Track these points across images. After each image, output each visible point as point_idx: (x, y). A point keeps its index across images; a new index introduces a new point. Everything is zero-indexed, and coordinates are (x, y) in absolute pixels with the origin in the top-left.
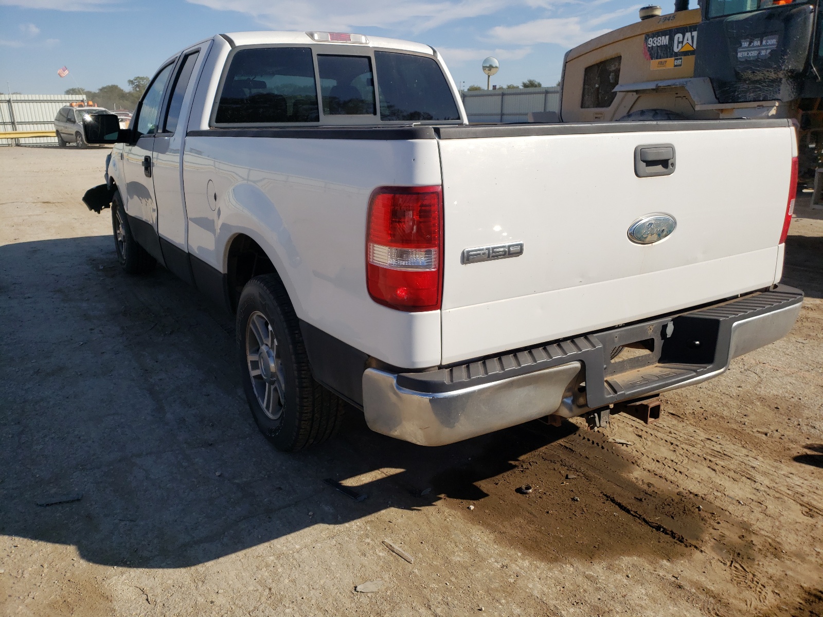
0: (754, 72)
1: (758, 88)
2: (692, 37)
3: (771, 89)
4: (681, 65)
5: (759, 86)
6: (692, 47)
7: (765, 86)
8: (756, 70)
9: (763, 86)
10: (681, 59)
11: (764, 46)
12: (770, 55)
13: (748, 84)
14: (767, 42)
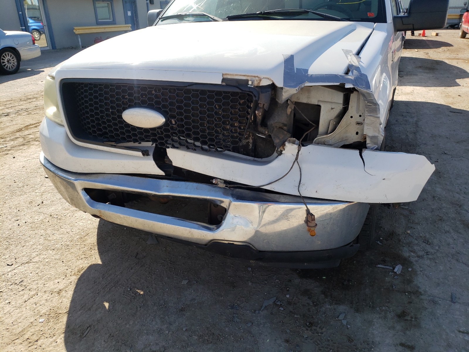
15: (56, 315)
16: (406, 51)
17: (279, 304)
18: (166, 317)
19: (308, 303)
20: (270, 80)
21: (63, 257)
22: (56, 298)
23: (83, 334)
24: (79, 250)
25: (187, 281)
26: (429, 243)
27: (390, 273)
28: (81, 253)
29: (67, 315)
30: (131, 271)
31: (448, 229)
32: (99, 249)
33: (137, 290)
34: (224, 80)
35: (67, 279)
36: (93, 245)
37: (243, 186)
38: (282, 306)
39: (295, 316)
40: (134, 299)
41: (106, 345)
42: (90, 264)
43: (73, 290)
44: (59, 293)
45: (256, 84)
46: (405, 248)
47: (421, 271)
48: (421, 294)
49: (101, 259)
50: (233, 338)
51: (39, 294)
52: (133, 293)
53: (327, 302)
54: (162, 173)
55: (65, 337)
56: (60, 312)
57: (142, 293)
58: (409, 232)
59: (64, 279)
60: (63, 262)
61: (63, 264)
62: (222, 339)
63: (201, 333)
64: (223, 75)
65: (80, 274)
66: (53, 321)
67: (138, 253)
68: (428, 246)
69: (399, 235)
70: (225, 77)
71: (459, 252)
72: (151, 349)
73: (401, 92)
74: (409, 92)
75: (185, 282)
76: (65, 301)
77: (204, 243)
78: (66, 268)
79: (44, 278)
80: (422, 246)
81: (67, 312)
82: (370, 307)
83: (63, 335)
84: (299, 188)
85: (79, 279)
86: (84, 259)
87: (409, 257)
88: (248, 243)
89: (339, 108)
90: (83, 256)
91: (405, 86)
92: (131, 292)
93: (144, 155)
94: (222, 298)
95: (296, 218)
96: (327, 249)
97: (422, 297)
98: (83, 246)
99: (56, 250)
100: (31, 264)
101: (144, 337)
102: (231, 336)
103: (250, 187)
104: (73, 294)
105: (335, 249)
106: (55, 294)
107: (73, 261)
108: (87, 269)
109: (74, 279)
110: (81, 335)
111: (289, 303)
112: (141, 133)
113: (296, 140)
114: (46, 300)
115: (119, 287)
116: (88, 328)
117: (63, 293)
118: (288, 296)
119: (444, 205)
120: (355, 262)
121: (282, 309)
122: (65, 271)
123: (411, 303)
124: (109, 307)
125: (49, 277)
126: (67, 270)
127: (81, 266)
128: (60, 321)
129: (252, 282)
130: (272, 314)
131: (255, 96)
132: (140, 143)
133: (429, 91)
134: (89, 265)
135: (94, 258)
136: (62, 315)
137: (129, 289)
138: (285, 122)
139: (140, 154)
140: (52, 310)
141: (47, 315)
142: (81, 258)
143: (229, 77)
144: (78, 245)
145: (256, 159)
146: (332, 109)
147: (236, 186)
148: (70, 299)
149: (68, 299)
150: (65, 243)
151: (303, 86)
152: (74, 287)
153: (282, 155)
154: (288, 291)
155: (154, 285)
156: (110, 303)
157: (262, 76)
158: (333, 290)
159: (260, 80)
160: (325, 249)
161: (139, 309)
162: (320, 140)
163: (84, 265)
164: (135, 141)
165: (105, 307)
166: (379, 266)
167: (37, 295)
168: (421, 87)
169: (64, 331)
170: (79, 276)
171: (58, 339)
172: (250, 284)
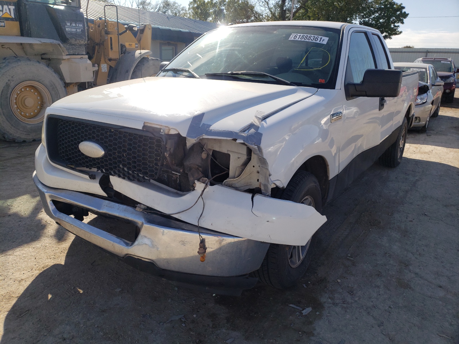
0: (76, 40)
1: (74, 48)
2: (9, 9)
3: (80, 49)
4: (4, 26)
5: (74, 47)
6: (11, 15)
7: (77, 48)
8: (77, 39)
9: (76, 47)
10: (4, 22)
11: (77, 27)
12: (81, 32)
13: (69, 45)
14: (78, 25)
15: (10, 297)
16: (451, 110)
17: (184, 321)
18: (89, 314)
19: (208, 325)
20: (176, 130)
21: (38, 254)
22: (16, 285)
23: (20, 315)
24: (52, 252)
25: (120, 290)
26: (352, 294)
27: (297, 313)
28: (53, 254)
29: (17, 299)
30: (82, 274)
31: (379, 284)
32: (67, 253)
33: (78, 289)
34: (144, 126)
35: (32, 272)
36: (65, 249)
37: (158, 213)
38: (185, 323)
39: (191, 333)
40: (73, 295)
41: (32, 326)
42: (55, 263)
43: (31, 281)
44: (20, 282)
45: (166, 132)
46: (326, 294)
47: (327, 316)
48: (313, 335)
49: (66, 261)
50: (130, 340)
51: (5, 280)
52: (74, 291)
53: (226, 327)
54: (104, 194)
55: (8, 314)
56: (13, 296)
57: (81, 292)
58: (339, 281)
59: (29, 272)
60: (36, 258)
61: (35, 261)
62: (121, 339)
63: (108, 331)
64: (144, 123)
65: (43, 270)
66: (5, 302)
67: (95, 261)
68: (349, 296)
69: (329, 282)
70: (146, 124)
71: (375, 306)
72: (62, 336)
73: (419, 150)
74: (427, 151)
75: (118, 290)
76: (21, 289)
77: (122, 256)
78: (35, 263)
79: (16, 268)
80: (344, 295)
81: (18, 297)
82: (260, 337)
83: (7, 313)
84: (199, 220)
85: (40, 274)
86: (53, 259)
87: (325, 302)
88: (152, 260)
89: (244, 158)
90: (53, 256)
91: (427, 145)
92: (73, 290)
93: (90, 178)
94: (141, 308)
95: (190, 244)
96: (218, 276)
97: (312, 338)
98: (57, 249)
99: (35, 248)
100: (11, 256)
101: (63, 326)
102: (130, 338)
103: (163, 214)
104: (30, 285)
105: (226, 277)
106: (17, 282)
107: (44, 259)
108: (51, 267)
109: (37, 273)
110: (18, 316)
111: (193, 322)
112: (90, 161)
113: (207, 180)
114: (8, 285)
115: (66, 285)
116: (26, 311)
117: (23, 282)
118: (195, 316)
119: (391, 262)
120: (271, 298)
121: (184, 325)
122: (34, 265)
123: (299, 341)
124: (51, 298)
125: (19, 268)
126: (35, 265)
127: (47, 264)
128: (10, 302)
129: (172, 300)
130: (173, 327)
131: (163, 142)
132: (90, 169)
133: (449, 153)
134: (53, 264)
135: (60, 260)
136: (13, 298)
137: (73, 288)
138: (200, 165)
139: (87, 177)
140: (8, 293)
141: (3, 296)
142: (50, 258)
143: (149, 125)
144: (54, 248)
145: (179, 192)
146: (238, 158)
147: (152, 211)
148: (25, 288)
149: (24, 287)
150: (45, 244)
151: (201, 138)
152: (34, 279)
153: (194, 191)
154: (198, 311)
155: (93, 288)
156: (53, 296)
157: (171, 127)
158: (237, 318)
159: (169, 130)
160: (215, 275)
161: (72, 304)
162: (228, 182)
163: (50, 264)
164: (87, 167)
165: (48, 298)
166: (291, 305)
167: (4, 280)
168: (443, 148)
169: (8, 310)
170: (42, 271)
171: (2, 315)
172: (170, 301)
